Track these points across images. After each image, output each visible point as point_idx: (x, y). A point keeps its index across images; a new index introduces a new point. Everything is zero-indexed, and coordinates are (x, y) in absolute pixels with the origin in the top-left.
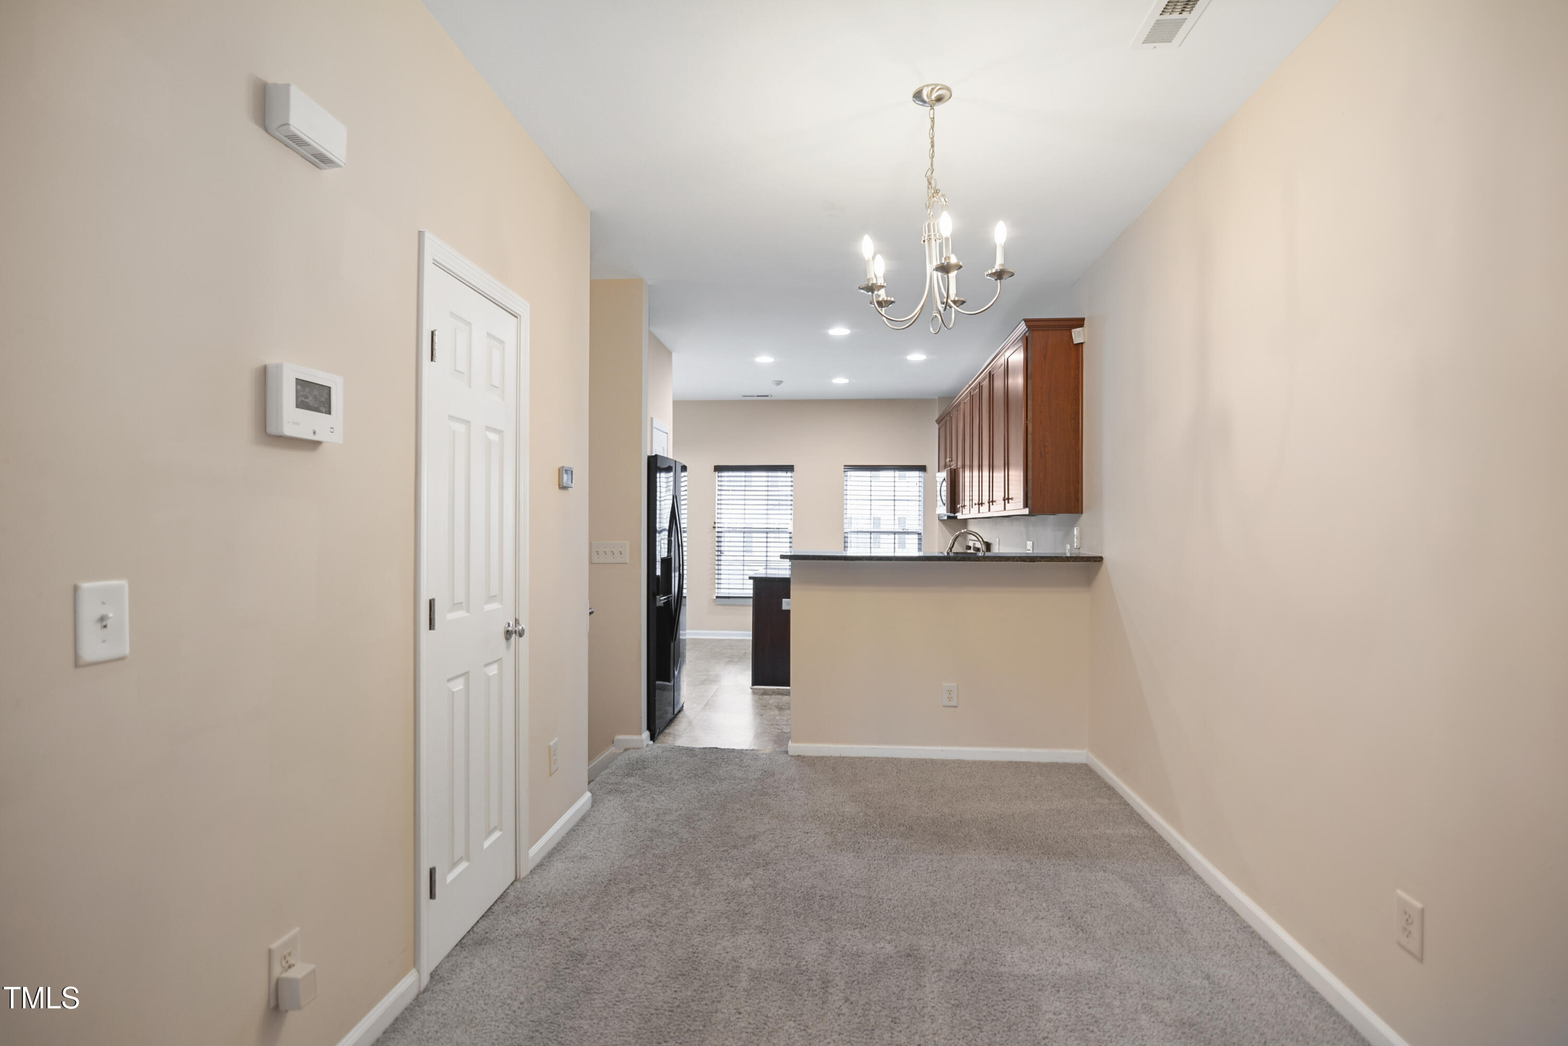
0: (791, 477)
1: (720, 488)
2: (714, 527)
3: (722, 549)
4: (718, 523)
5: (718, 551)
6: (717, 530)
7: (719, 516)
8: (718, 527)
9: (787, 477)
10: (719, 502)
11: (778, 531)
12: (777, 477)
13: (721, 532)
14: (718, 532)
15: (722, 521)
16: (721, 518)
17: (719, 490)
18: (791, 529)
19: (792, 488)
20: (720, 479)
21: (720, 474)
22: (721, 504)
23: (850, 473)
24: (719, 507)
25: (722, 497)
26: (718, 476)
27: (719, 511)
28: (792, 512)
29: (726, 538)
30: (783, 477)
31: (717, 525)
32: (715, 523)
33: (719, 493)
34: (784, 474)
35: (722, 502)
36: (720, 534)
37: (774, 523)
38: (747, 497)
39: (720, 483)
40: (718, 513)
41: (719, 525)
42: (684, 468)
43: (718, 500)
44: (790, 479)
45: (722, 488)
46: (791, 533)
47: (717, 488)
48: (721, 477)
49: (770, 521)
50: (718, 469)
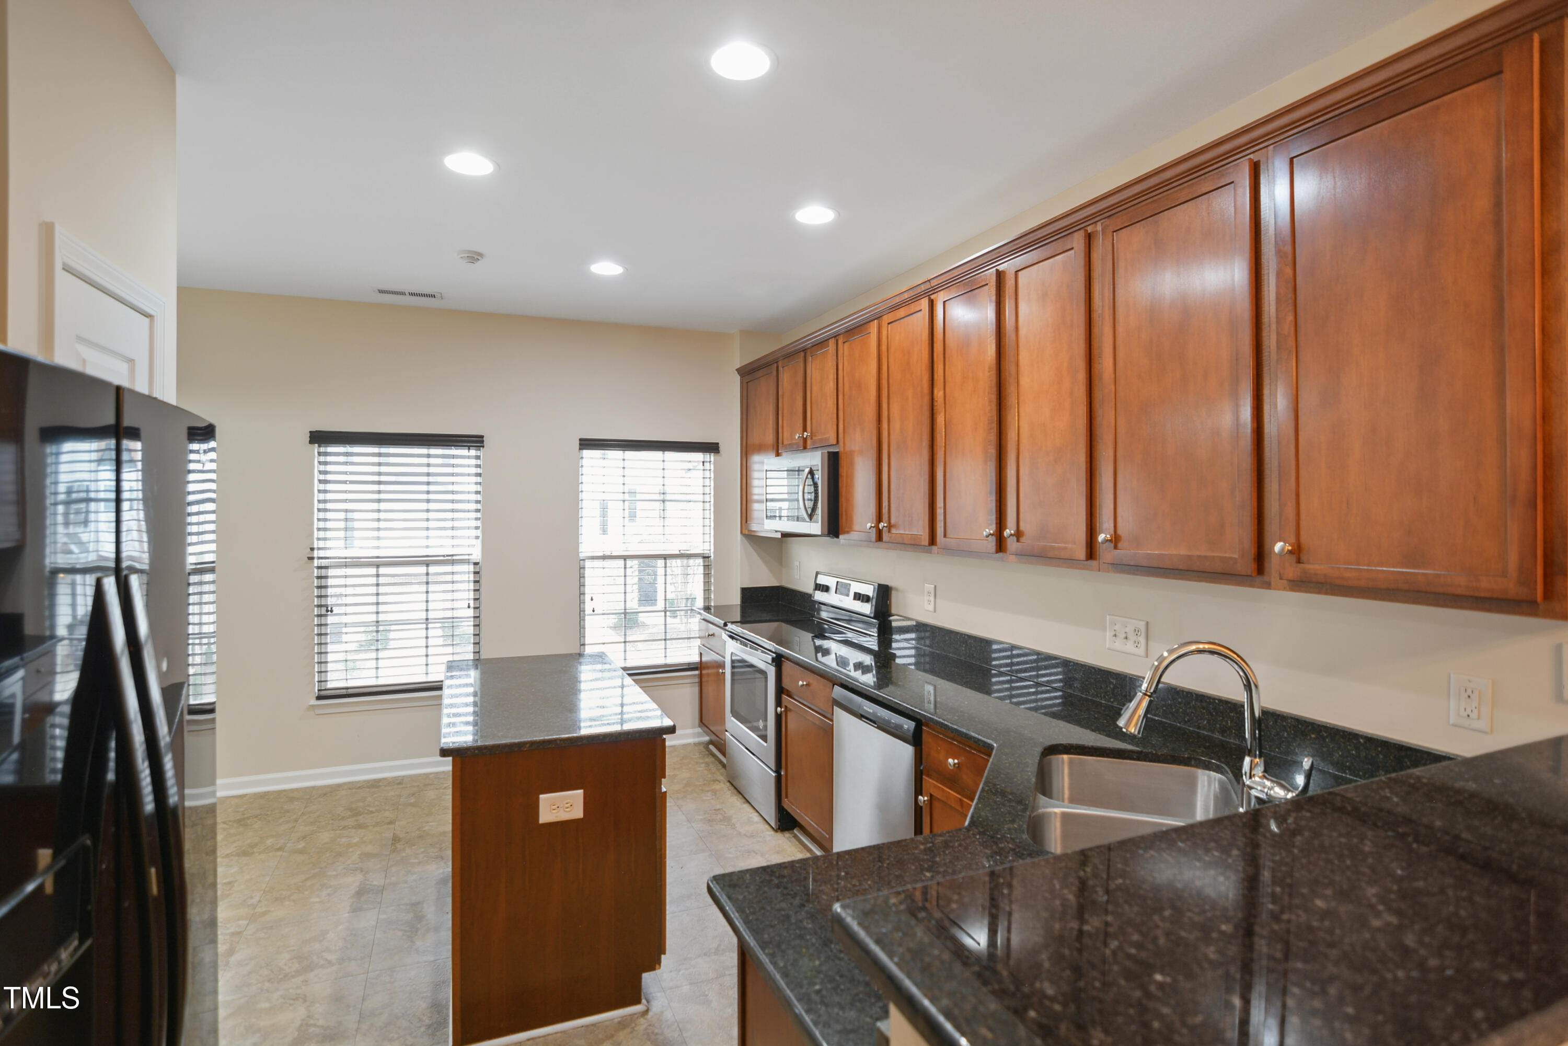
0: (478, 457)
1: (322, 477)
2: (311, 559)
3: (330, 601)
4: (319, 549)
5: (320, 606)
6: (316, 563)
7: (322, 534)
8: (319, 558)
9: (469, 457)
10: (321, 506)
11: (450, 560)
12: (453, 457)
13: (326, 567)
14: (319, 568)
15: (328, 544)
16: (325, 539)
17: (320, 481)
18: (477, 555)
19: (479, 479)
20: (322, 459)
21: (322, 449)
22: (325, 510)
23: (586, 453)
24: (322, 515)
25: (329, 496)
26: (320, 454)
27: (321, 525)
28: (479, 523)
29: (335, 577)
30: (464, 457)
31: (316, 554)
32: (312, 549)
33: (322, 487)
34: (463, 452)
35: (329, 506)
36: (323, 573)
37: (440, 546)
38: (383, 496)
39: (322, 468)
40: (319, 529)
41: (322, 554)
42: (204, 433)
43: (319, 501)
44: (474, 462)
45: (329, 477)
46: (476, 564)
47: (317, 476)
48: (326, 454)
49: (430, 542)
50: (320, 438)
